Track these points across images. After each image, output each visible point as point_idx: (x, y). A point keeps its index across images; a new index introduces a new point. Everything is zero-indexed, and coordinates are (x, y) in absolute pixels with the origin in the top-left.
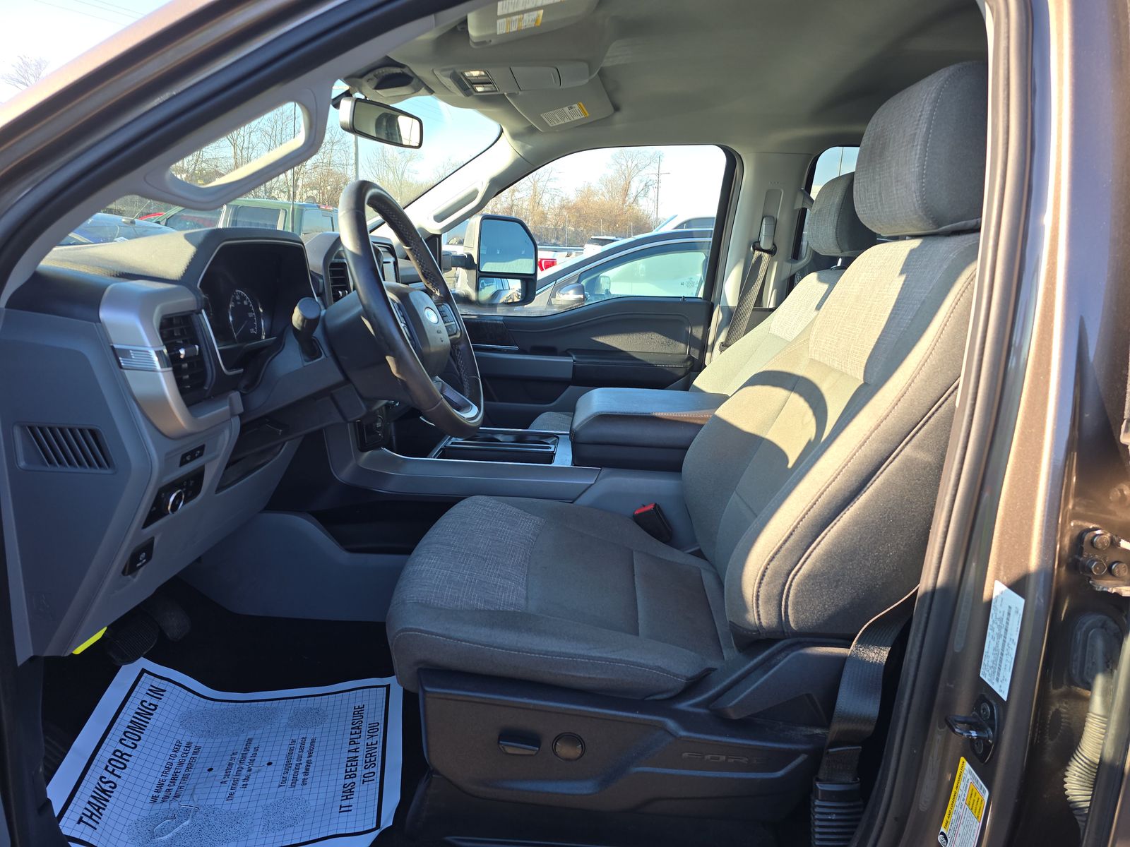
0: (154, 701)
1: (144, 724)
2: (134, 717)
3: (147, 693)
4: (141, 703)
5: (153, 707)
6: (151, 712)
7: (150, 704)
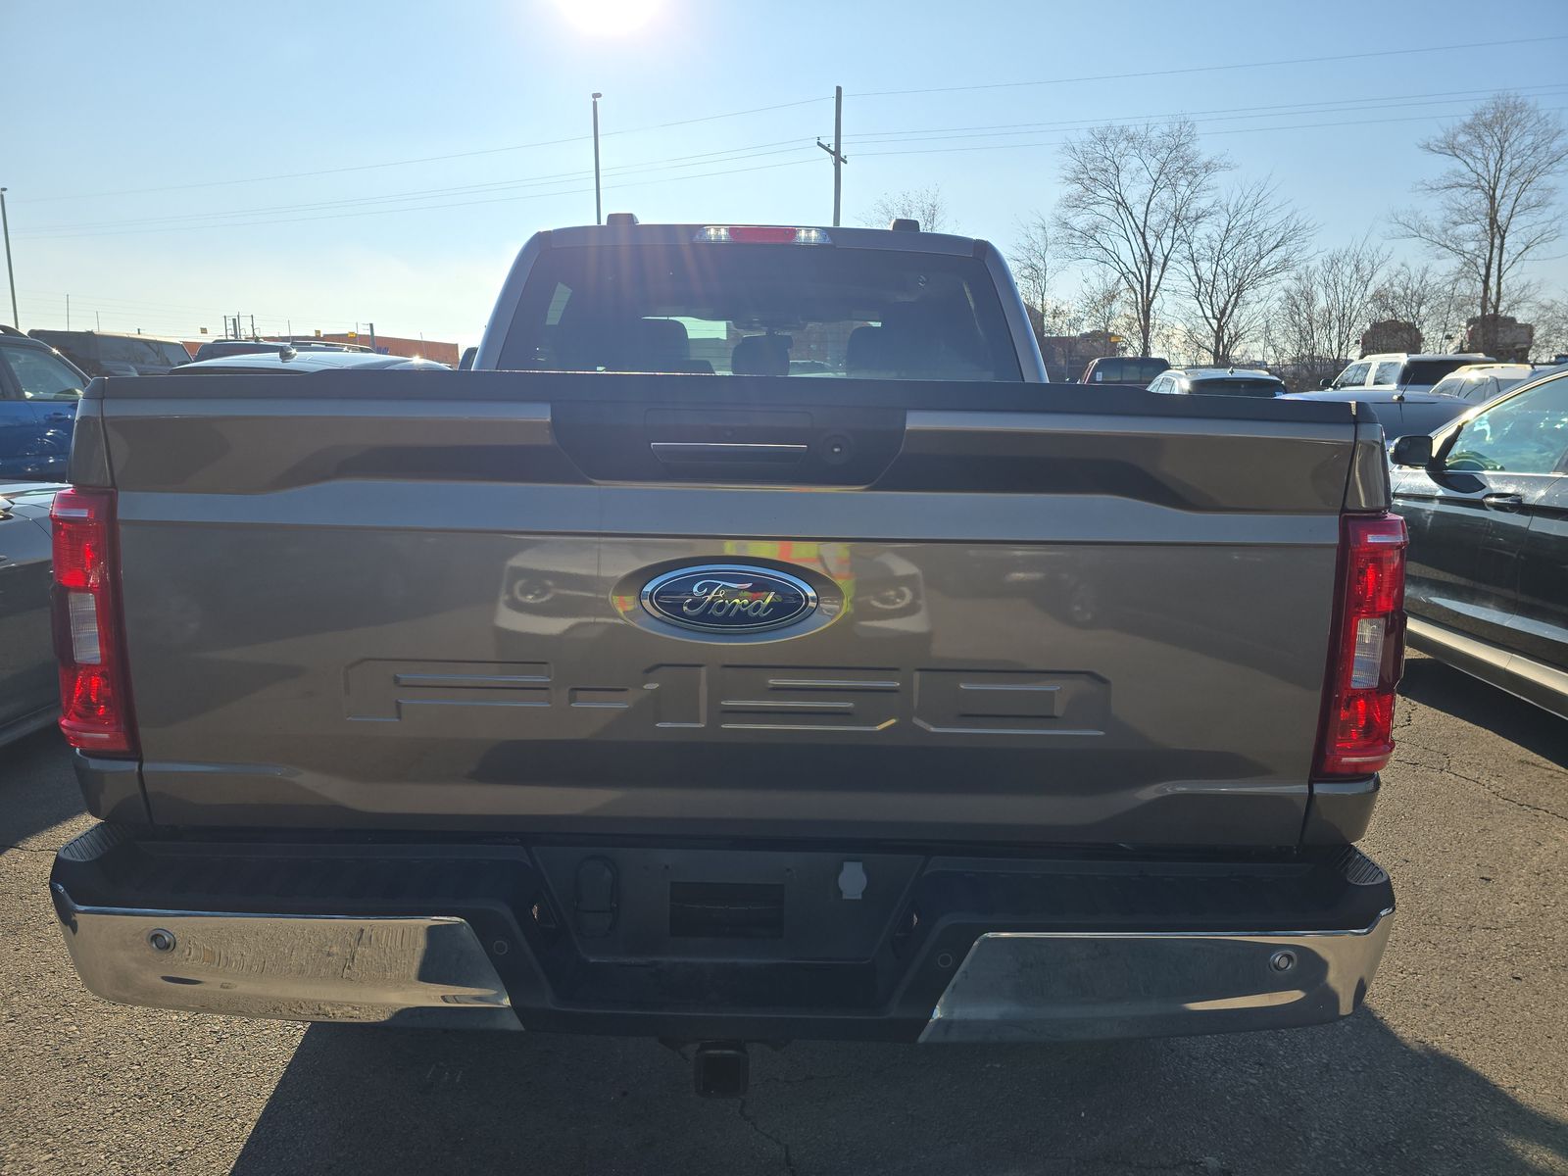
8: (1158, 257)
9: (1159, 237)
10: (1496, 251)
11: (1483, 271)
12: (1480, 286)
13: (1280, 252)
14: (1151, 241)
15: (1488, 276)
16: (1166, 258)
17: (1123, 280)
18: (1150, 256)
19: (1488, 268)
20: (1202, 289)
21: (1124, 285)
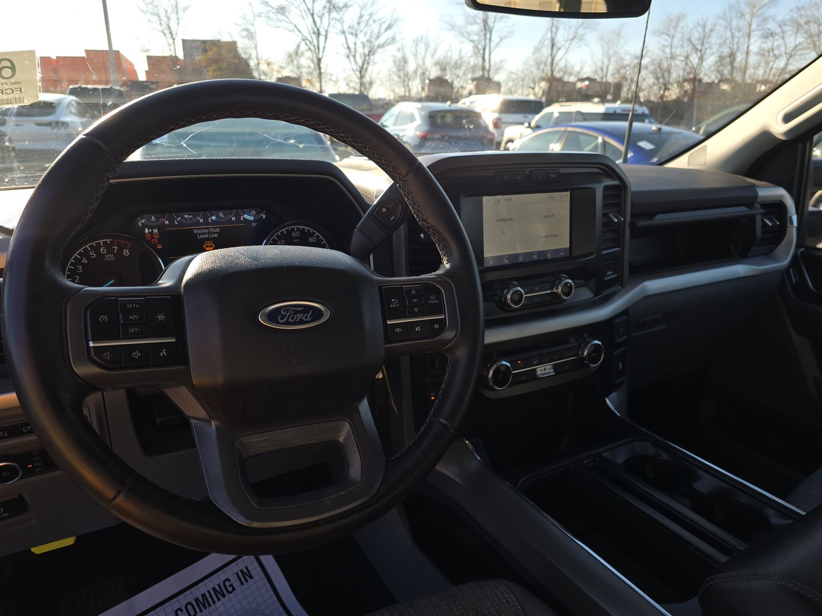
0: (236, 584)
1: (211, 602)
2: (209, 592)
3: (237, 574)
4: (225, 581)
5: (230, 589)
6: (225, 592)
7: (231, 586)
8: (323, 32)
9: (321, 18)
10: (488, 41)
11: (481, 52)
12: (481, 60)
13: (390, 33)
14: (317, 20)
15: (484, 54)
16: (327, 31)
17: (303, 43)
18: (318, 30)
19: (484, 49)
20: (351, 53)
21: (303, 47)
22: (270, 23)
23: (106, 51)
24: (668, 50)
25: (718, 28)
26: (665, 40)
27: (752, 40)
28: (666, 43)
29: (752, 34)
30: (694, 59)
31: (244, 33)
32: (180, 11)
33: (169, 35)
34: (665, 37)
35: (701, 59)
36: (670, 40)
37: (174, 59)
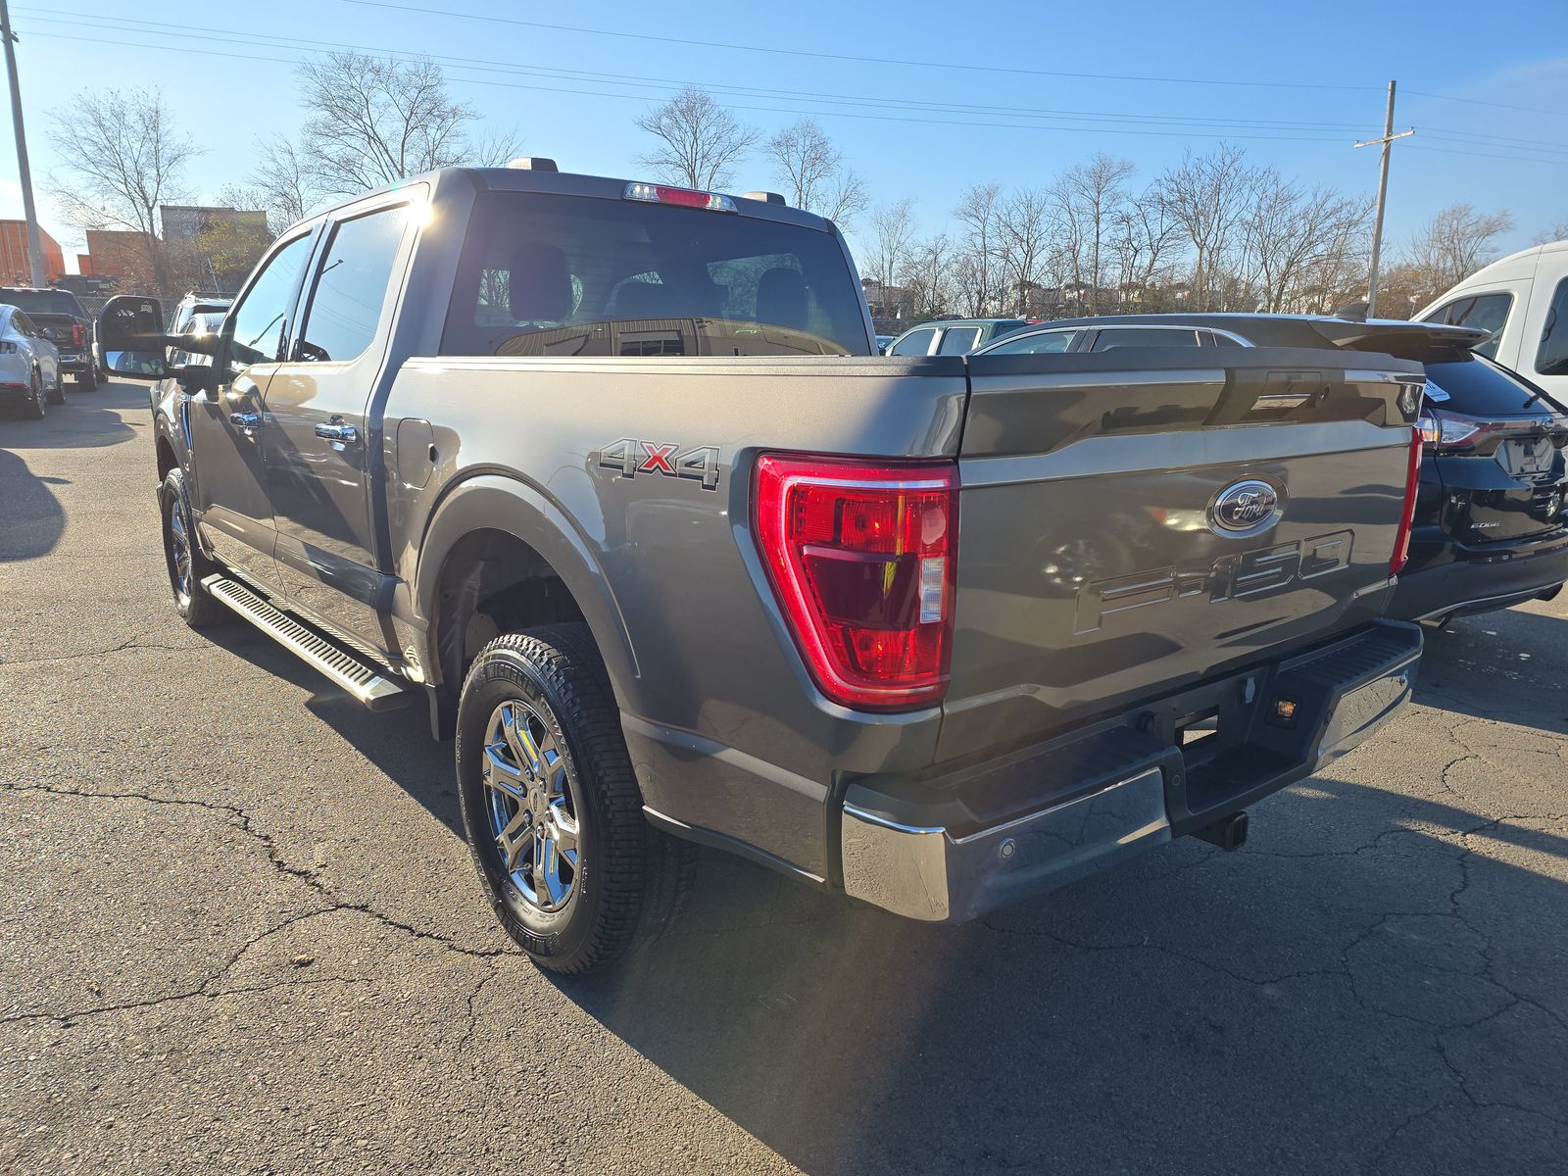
22: (326, 184)
23: (21, 222)
24: (979, 241)
25: (1048, 207)
26: (975, 224)
27: (1102, 226)
28: (977, 231)
29: (1102, 217)
30: (1019, 253)
31: (279, 200)
32: (163, 162)
33: (139, 200)
34: (972, 220)
35: (1030, 254)
36: (981, 226)
37: (146, 237)
